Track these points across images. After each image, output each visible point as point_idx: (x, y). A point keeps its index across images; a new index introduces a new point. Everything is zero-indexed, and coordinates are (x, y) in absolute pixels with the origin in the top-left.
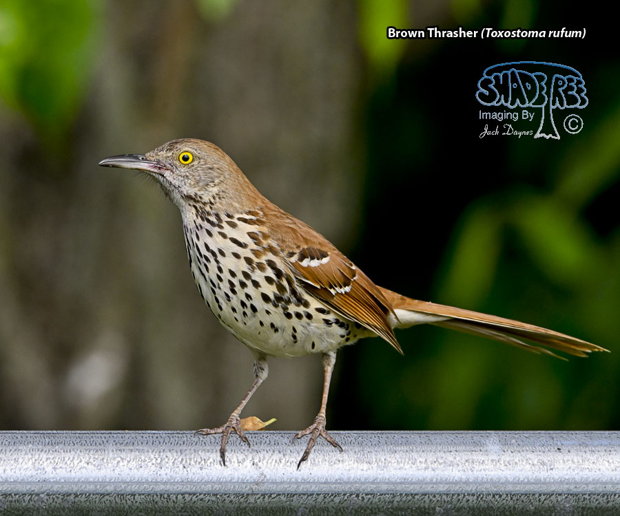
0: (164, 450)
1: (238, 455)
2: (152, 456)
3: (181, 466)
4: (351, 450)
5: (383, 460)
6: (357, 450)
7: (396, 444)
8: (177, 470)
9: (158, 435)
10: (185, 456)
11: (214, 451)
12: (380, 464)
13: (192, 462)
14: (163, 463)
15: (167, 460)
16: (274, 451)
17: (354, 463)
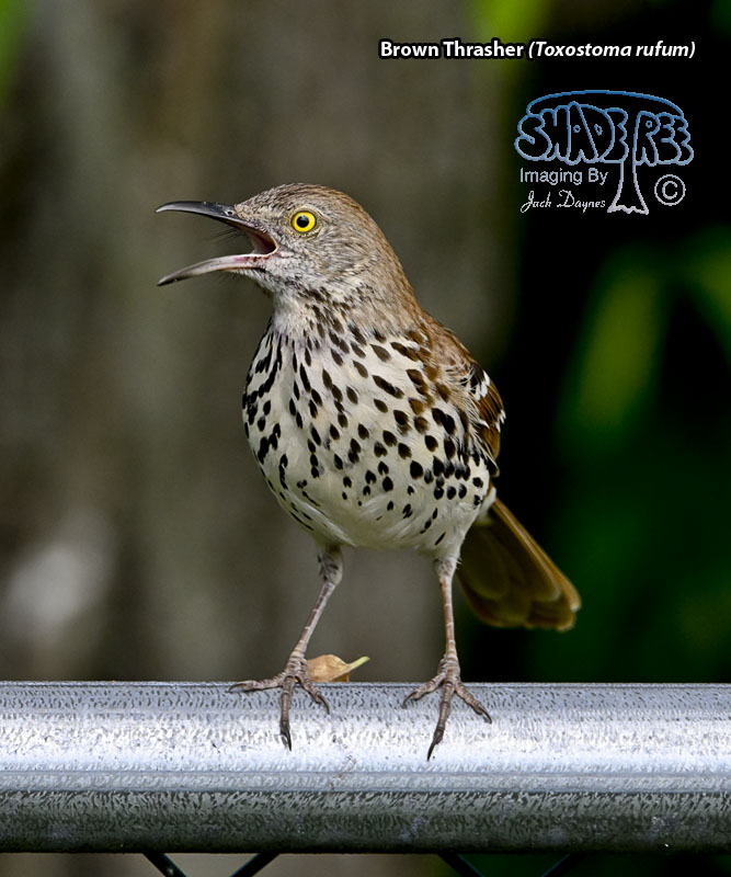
0: (178, 715)
1: (308, 724)
2: (158, 727)
3: (208, 744)
4: (505, 716)
5: (561, 735)
6: (514, 717)
7: (583, 706)
8: (201, 750)
9: (169, 690)
10: (216, 725)
11: (266, 717)
12: (555, 740)
13: (228, 737)
14: (177, 737)
15: (183, 732)
16: (370, 718)
17: (509, 739)
